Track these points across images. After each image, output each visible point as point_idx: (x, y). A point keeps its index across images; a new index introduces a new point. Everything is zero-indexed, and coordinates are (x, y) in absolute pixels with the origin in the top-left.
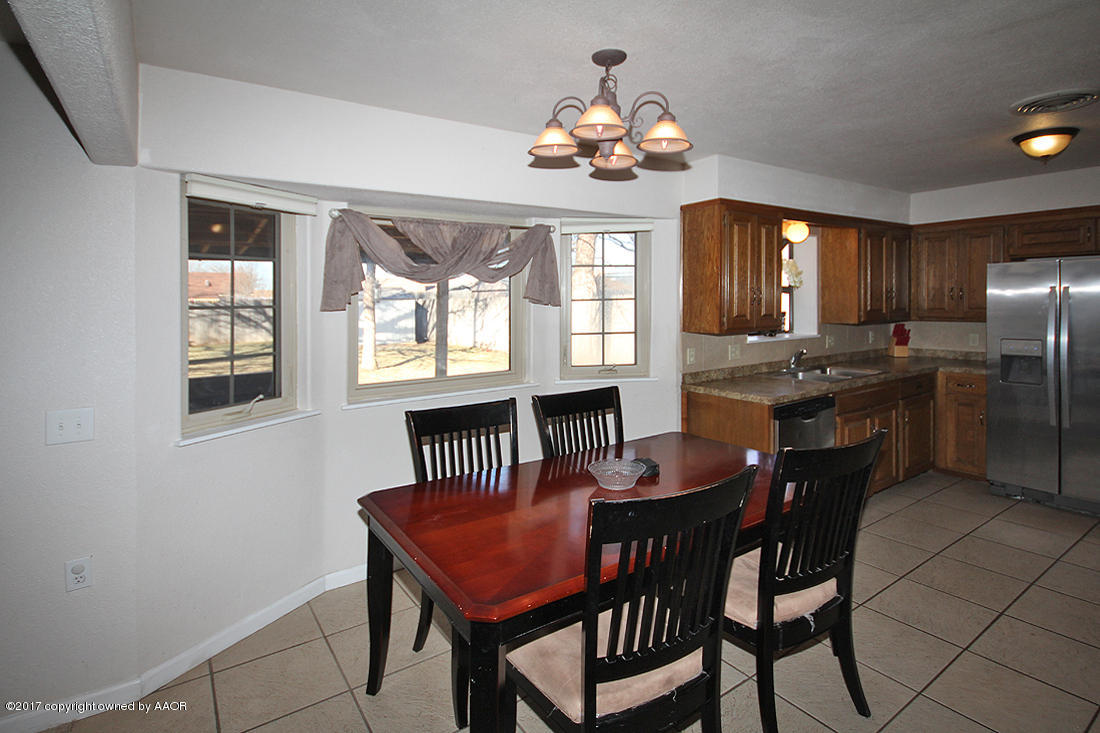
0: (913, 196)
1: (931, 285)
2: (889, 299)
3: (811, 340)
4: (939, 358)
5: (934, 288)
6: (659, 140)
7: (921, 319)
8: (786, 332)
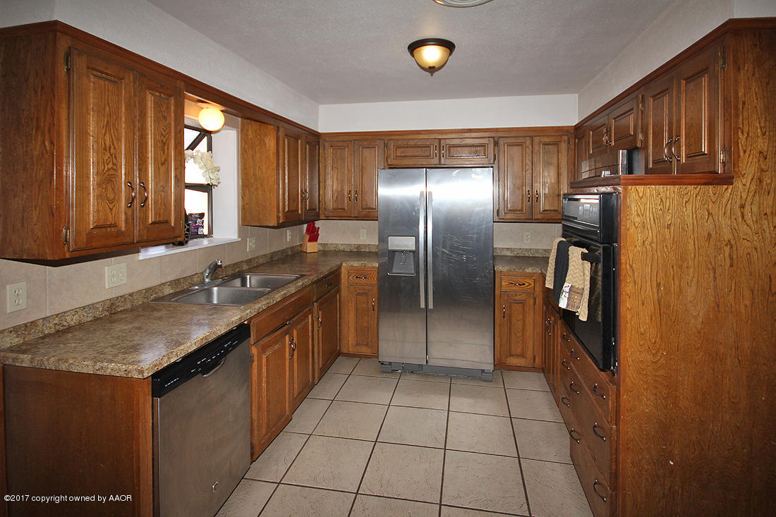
0: (320, 106)
1: (335, 187)
2: (304, 199)
3: (231, 245)
4: (339, 251)
5: (337, 190)
7: (327, 218)
8: (206, 236)
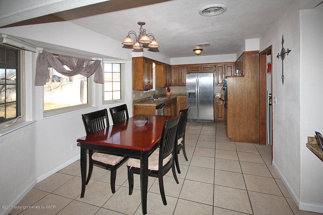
0: (171, 59)
2: (168, 82)
3: (155, 91)
5: (175, 79)
6: (152, 45)
7: (173, 86)
